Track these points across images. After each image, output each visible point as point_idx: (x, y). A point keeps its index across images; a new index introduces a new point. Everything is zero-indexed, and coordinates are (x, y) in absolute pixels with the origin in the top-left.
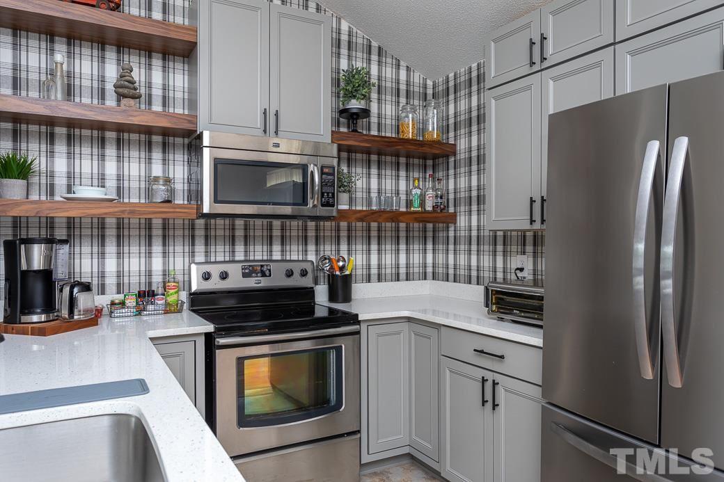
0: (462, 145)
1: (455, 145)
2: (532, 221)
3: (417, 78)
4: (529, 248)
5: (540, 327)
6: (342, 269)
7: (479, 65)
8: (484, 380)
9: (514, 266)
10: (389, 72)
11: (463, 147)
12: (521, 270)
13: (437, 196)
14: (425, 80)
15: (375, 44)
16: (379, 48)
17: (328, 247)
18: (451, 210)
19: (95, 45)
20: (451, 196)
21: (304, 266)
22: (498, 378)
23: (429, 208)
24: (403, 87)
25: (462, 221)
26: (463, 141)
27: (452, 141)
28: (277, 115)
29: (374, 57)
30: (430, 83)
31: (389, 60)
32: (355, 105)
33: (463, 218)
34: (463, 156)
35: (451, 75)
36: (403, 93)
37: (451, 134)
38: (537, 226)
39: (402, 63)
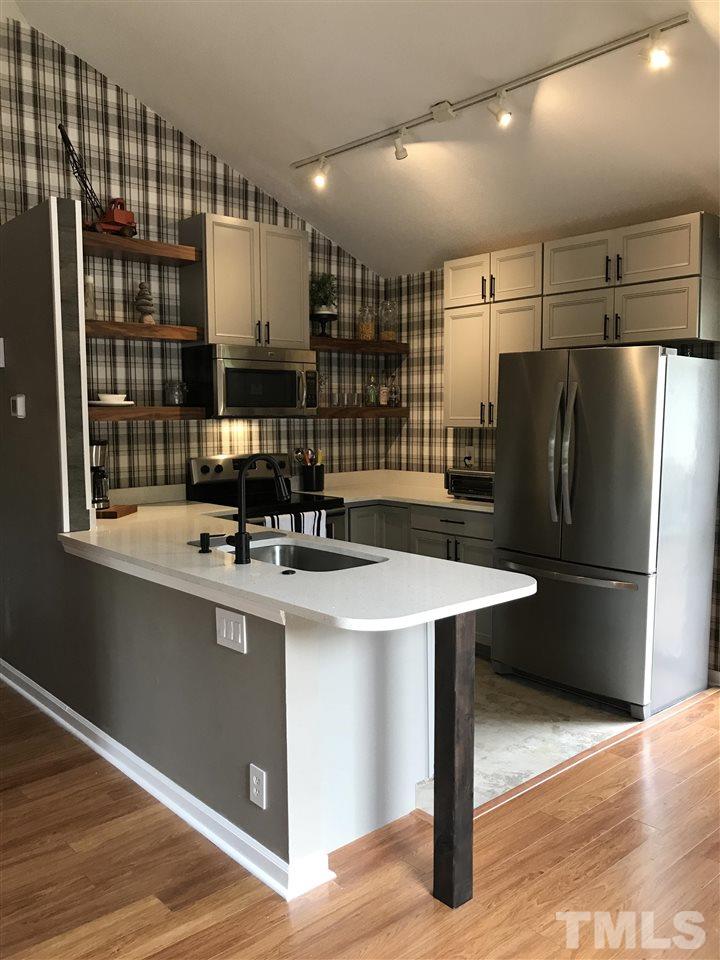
0: (415, 345)
1: (407, 345)
2: (482, 421)
3: (370, 276)
4: (476, 441)
5: (492, 501)
6: (311, 460)
7: (432, 273)
8: (448, 542)
9: (463, 456)
10: (346, 272)
11: (416, 347)
12: (469, 458)
13: (391, 392)
14: (378, 277)
15: (334, 245)
16: (338, 248)
17: (297, 441)
18: (404, 404)
19: (105, 260)
20: (404, 392)
21: (282, 459)
22: (459, 539)
23: (383, 401)
24: (359, 286)
25: (415, 415)
26: (416, 341)
27: (404, 341)
28: (268, 325)
29: (334, 258)
30: (382, 280)
31: (347, 260)
32: (324, 311)
33: (415, 412)
34: (416, 356)
35: (404, 277)
36: (359, 291)
37: (404, 334)
38: (486, 424)
39: (358, 262)
